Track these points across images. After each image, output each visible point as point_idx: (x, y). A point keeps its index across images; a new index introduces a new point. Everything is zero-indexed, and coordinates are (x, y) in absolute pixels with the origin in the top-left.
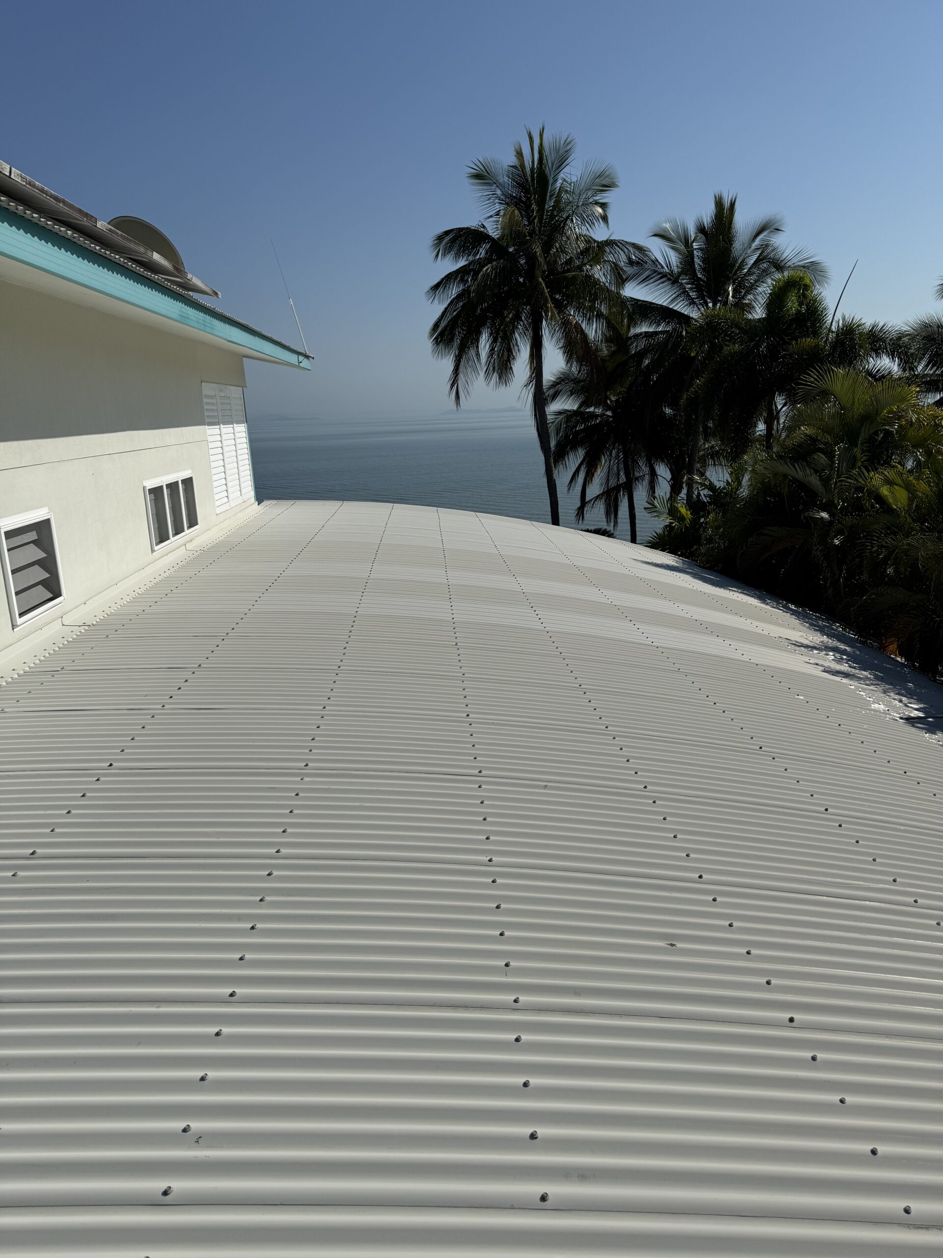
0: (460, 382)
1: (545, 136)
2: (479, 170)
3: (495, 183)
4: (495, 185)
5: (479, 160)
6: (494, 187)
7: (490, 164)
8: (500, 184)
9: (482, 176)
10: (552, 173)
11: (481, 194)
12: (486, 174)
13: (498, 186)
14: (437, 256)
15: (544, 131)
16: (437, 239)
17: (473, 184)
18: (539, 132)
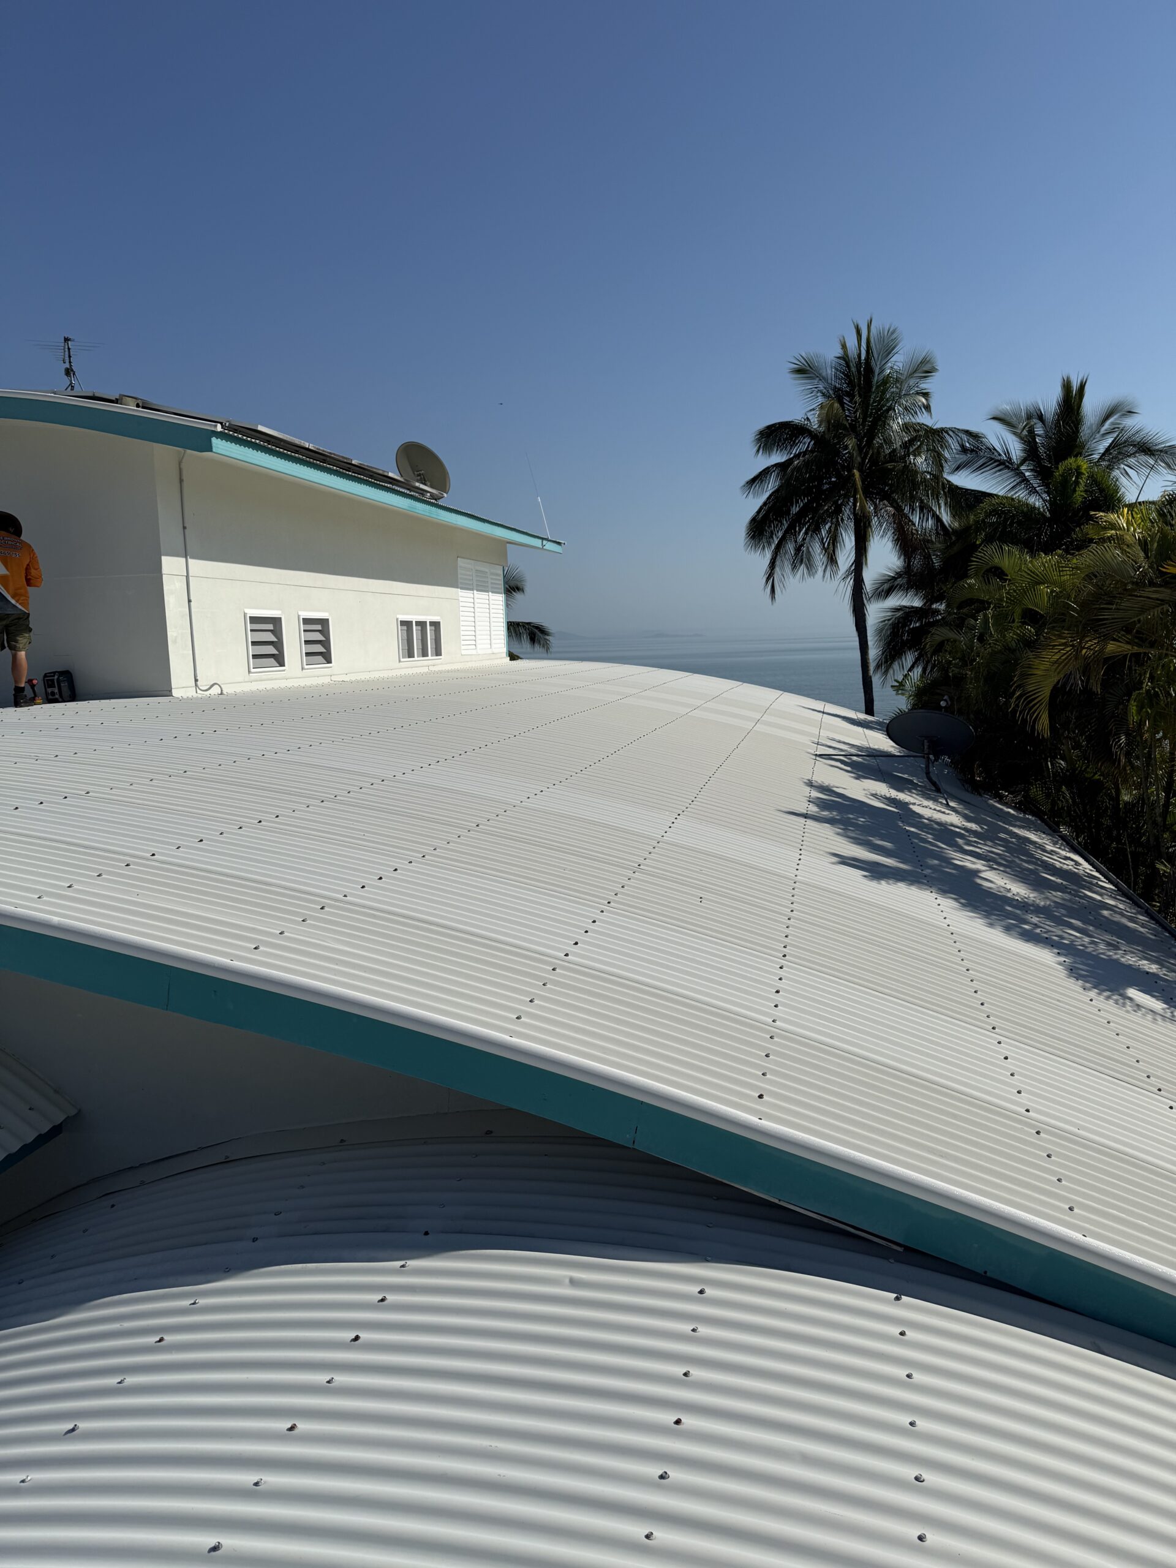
0: (776, 576)
1: (873, 328)
2: (801, 364)
3: (818, 377)
4: (818, 379)
5: (801, 356)
6: (816, 381)
7: (813, 358)
8: (822, 377)
9: (804, 370)
10: (878, 364)
11: (803, 388)
12: (809, 368)
13: (820, 380)
14: (758, 451)
15: (872, 323)
16: (759, 434)
17: (795, 379)
18: (867, 324)
